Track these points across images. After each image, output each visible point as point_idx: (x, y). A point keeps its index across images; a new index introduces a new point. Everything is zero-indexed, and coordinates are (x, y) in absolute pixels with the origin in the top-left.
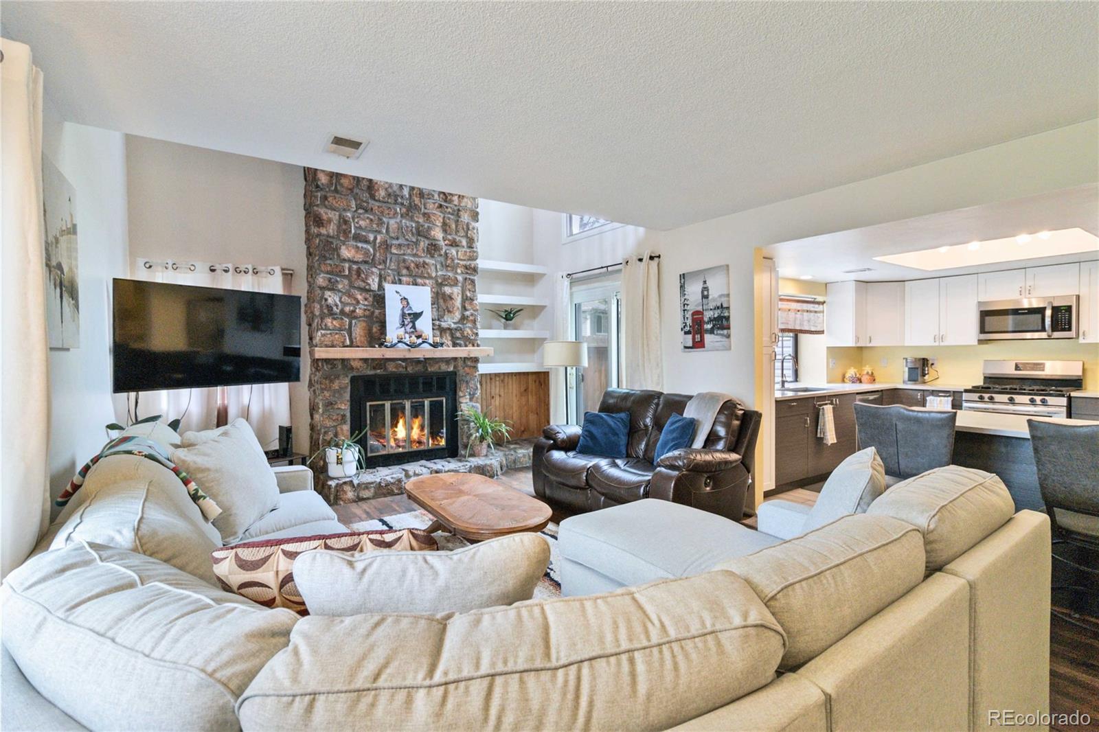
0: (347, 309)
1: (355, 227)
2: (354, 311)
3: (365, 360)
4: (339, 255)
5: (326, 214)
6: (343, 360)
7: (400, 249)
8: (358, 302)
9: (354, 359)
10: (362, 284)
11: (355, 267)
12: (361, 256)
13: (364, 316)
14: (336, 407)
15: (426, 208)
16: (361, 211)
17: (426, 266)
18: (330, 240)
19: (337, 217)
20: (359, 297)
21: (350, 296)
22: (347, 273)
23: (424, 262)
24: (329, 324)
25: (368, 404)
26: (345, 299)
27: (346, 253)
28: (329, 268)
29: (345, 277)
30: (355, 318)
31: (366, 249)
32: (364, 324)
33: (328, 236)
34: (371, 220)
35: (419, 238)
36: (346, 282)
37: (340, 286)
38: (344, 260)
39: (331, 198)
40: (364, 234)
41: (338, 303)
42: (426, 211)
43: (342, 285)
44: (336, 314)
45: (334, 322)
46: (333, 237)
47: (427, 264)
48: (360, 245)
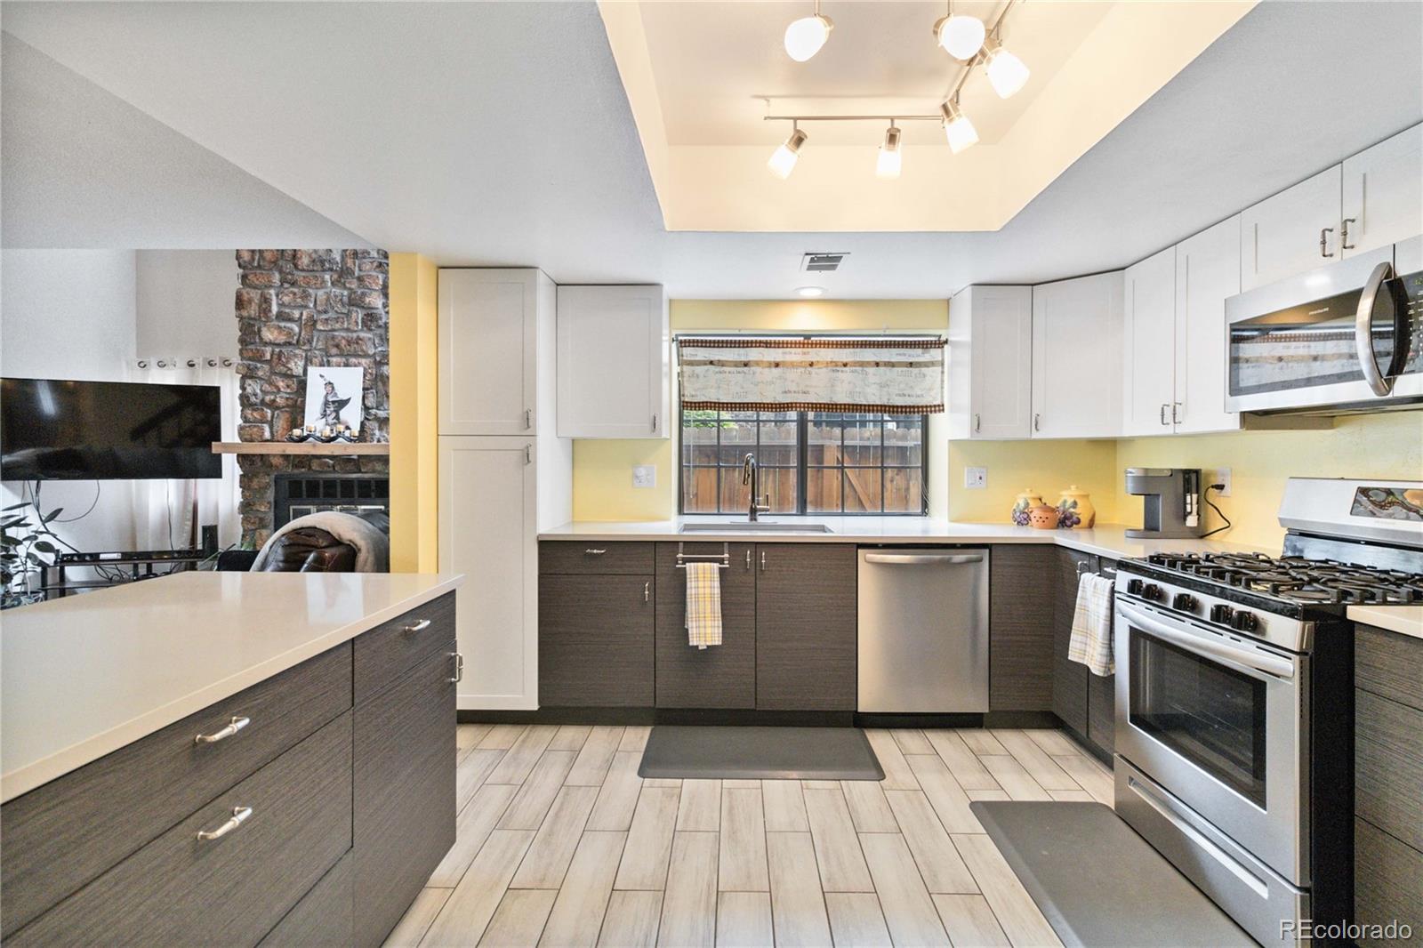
0: (268, 398)
1: (279, 305)
2: (274, 401)
3: (286, 457)
4: (261, 339)
5: (248, 294)
6: (262, 456)
7: (327, 323)
8: (279, 390)
9: (275, 455)
10: (283, 369)
11: (277, 350)
12: (284, 337)
13: (288, 406)
14: (254, 508)
15: (360, 270)
16: (286, 285)
17: (360, 342)
18: (252, 322)
19: (259, 296)
20: (281, 384)
21: (271, 384)
22: (268, 357)
23: (359, 338)
24: (250, 416)
25: (291, 508)
26: (267, 387)
27: (268, 335)
28: (251, 354)
29: (267, 362)
30: (278, 408)
31: (289, 328)
32: (287, 415)
33: (250, 318)
34: (295, 294)
35: (351, 308)
36: (266, 367)
37: (260, 373)
38: (266, 344)
39: (252, 276)
40: (287, 311)
41: (258, 391)
42: (362, 274)
43: (263, 371)
44: (256, 405)
45: (255, 414)
46: (254, 319)
47: (360, 339)
48: (282, 324)
